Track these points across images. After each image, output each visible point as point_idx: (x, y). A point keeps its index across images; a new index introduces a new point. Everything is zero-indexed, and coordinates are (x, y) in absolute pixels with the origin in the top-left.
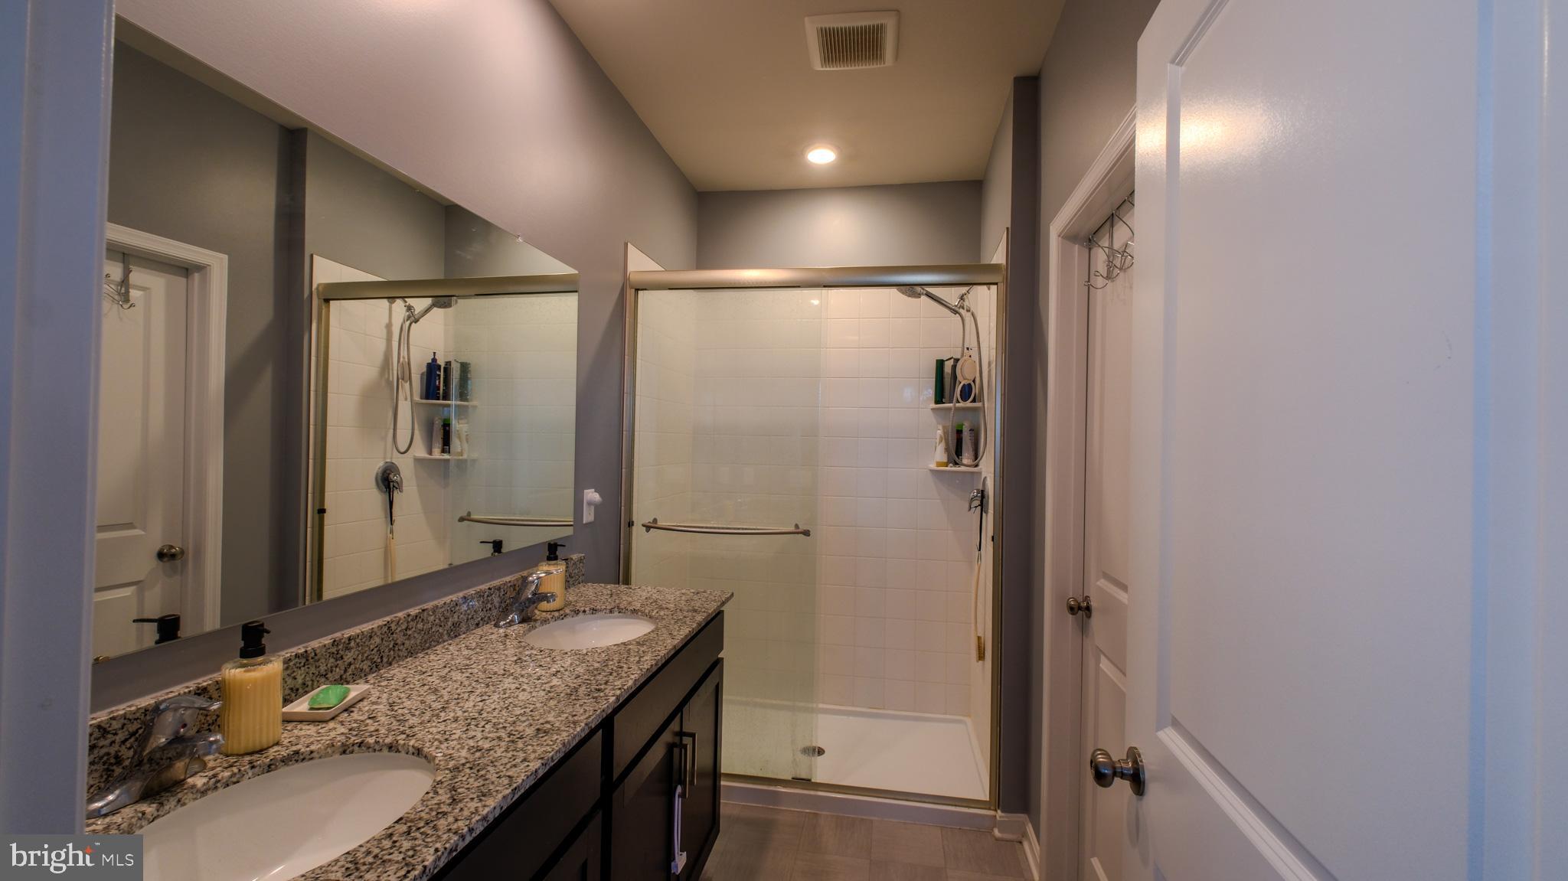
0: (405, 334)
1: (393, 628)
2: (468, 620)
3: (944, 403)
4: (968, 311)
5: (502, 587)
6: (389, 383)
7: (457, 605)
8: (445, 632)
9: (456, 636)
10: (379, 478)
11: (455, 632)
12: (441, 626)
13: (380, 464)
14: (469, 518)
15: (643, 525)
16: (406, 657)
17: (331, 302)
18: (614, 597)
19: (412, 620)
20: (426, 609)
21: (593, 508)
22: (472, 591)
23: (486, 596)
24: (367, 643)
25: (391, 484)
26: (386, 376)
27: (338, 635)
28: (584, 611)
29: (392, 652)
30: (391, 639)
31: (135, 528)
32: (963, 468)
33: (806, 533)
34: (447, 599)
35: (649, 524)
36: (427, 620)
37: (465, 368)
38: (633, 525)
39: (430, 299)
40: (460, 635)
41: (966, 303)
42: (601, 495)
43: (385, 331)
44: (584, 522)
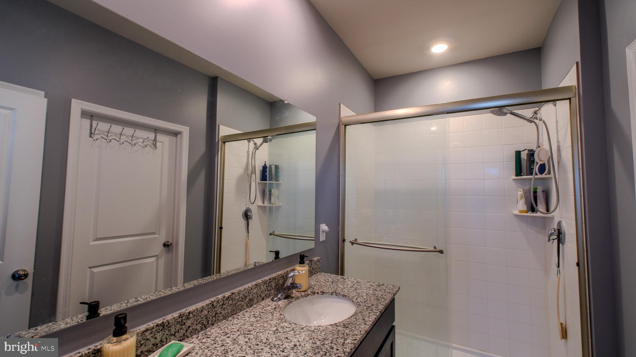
0: (254, 154)
1: (214, 305)
2: (258, 296)
3: (522, 176)
4: (540, 120)
5: (277, 277)
6: (248, 175)
7: (251, 289)
8: (245, 304)
9: (251, 306)
10: (244, 214)
11: (250, 304)
12: (242, 301)
13: (244, 208)
14: (273, 234)
15: (350, 242)
16: (222, 320)
17: (226, 143)
18: (334, 284)
19: (226, 300)
20: (235, 293)
21: (325, 234)
22: (260, 281)
23: (267, 283)
24: (199, 314)
25: (248, 216)
26: (247, 172)
27: (183, 310)
28: (318, 293)
29: (214, 318)
30: (214, 311)
31: (156, 234)
32: (539, 214)
33: (441, 252)
34: (246, 286)
35: (353, 242)
36: (235, 299)
37: (277, 167)
38: (345, 241)
39: (262, 138)
40: (253, 305)
41: (538, 116)
42: (328, 227)
43: (246, 154)
44: (320, 241)
